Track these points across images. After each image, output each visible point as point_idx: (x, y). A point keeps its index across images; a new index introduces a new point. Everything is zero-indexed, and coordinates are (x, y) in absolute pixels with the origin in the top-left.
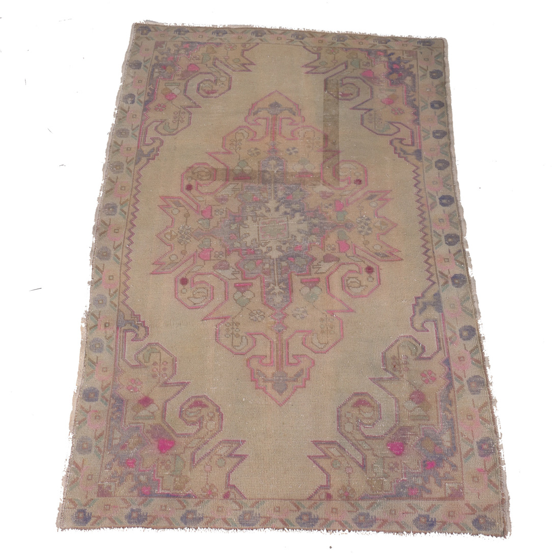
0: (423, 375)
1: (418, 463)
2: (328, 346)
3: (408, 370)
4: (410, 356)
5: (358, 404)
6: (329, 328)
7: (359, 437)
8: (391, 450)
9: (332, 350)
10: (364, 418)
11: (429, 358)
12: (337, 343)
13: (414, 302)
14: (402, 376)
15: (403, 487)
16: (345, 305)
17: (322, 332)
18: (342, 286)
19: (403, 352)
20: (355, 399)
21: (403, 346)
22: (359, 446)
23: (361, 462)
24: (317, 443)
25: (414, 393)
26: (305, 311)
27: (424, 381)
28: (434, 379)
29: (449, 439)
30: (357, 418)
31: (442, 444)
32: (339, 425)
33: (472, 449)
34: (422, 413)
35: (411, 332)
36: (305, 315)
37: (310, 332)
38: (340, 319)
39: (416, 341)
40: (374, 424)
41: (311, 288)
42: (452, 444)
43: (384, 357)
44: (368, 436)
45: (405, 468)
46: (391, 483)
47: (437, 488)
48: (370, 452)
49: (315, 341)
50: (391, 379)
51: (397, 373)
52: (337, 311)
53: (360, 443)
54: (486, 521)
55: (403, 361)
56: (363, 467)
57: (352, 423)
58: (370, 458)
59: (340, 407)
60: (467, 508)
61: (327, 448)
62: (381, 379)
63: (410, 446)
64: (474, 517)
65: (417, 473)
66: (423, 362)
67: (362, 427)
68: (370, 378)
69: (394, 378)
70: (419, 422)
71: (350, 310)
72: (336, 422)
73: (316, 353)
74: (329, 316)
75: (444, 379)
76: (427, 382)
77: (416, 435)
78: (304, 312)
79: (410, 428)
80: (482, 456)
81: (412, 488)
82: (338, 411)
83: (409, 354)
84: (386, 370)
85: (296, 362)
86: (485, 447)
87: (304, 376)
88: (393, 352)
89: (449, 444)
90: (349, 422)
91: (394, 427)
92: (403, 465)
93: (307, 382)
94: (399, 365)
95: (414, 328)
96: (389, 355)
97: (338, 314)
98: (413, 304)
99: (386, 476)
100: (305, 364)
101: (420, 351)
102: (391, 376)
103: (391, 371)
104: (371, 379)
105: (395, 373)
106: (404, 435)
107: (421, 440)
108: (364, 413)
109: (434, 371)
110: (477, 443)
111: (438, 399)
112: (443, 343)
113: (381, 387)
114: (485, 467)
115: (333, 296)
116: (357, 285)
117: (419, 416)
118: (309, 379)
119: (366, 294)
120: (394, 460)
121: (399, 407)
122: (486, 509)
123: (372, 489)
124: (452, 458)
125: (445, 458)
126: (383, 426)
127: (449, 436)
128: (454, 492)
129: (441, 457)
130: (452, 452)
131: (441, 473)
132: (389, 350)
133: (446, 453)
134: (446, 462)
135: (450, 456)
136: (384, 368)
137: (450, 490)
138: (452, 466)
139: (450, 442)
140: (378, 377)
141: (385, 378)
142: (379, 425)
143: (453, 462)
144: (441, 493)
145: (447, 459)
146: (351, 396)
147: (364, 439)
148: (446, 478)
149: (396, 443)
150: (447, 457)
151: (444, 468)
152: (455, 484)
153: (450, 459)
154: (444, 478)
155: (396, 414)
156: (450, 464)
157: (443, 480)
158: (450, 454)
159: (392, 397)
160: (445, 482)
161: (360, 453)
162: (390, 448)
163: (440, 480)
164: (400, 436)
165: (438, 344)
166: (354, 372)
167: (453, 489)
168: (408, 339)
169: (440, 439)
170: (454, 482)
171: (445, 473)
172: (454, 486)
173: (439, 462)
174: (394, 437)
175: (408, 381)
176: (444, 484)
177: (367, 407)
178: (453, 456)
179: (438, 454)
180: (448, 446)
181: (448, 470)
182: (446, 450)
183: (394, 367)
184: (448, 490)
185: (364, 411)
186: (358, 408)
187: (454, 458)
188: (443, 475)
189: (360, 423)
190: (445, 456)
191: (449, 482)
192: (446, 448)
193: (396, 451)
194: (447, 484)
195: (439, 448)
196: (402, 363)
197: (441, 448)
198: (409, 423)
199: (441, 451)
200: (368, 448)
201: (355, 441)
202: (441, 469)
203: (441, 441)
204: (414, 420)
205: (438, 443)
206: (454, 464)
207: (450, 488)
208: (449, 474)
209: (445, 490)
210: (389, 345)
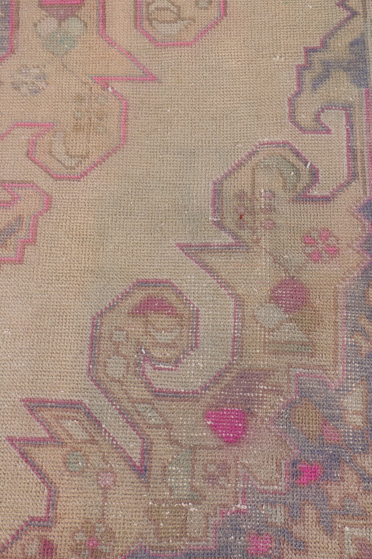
0: (308, 240)
1: (278, 465)
2: (87, 163)
3: (273, 226)
4: (281, 193)
5: (143, 309)
6: (95, 120)
7: (139, 392)
8: (214, 428)
9: (94, 173)
10: (156, 344)
11: (327, 199)
12: (108, 155)
13: (302, 61)
14: (257, 241)
15: (236, 530)
16: (138, 65)
17: (77, 128)
18: (136, 17)
19: (266, 182)
20: (139, 296)
21: (267, 167)
22: (136, 417)
23: (137, 458)
24: (34, 406)
25: (282, 284)
26: (43, 77)
27: (309, 255)
28: (334, 252)
29: (360, 407)
30: (139, 344)
31: (341, 418)
32: (93, 360)
34: (299, 336)
35: (287, 134)
36: (42, 85)
37: (48, 127)
38: (121, 98)
39: (298, 154)
40: (178, 361)
41: (61, 19)
42: (369, 420)
43: (217, 193)
44: (160, 391)
45: (246, 479)
46: (207, 516)
47: (325, 539)
48: (163, 432)
49: (59, 149)
50: (229, 247)
51: (245, 234)
52: (117, 79)
53: (141, 407)
55: (262, 203)
56: (142, 471)
57: (125, 357)
58: (162, 450)
59: (101, 315)
61: (57, 418)
62: (206, 247)
63: (262, 421)
65: (275, 492)
66: (310, 207)
67: (148, 368)
68: (178, 245)
69: (238, 246)
70: (288, 358)
71: (149, 77)
72: (87, 352)
73: (57, 178)
74: (97, 88)
75: (358, 252)
76: (316, 257)
77: (279, 392)
78: (38, 77)
79: (266, 374)
81: (259, 534)
82: (94, 326)
83: (277, 186)
84: (220, 225)
85: (8, 198)
87: (22, 234)
88: (242, 181)
90: (117, 353)
91: (227, 369)
92: (242, 471)
93: (29, 249)
94: (253, 213)
95: (296, 124)
96: (230, 188)
97: (118, 86)
98: (298, 66)
99: (197, 498)
100: (28, 204)
101: (305, 179)
102: (230, 240)
103: (232, 226)
104: (181, 247)
105: (241, 233)
106: (249, 390)
107: (291, 405)
108: (158, 330)
109: (335, 232)
111: (341, 302)
112: (363, 161)
113: (205, 266)
115: (111, 43)
116: (169, 16)
117: (290, 343)
118: (32, 241)
119: (189, 38)
120: (220, 455)
121: (243, 318)
123: (157, 532)
124: (364, 456)
125: (346, 456)
126: (199, 367)
127: (361, 398)
128: (364, 552)
129: (336, 453)
130: (366, 442)
131: (334, 496)
132: (232, 176)
133: (351, 442)
134: (347, 468)
135: (360, 453)
136: (215, 220)
137: (355, 547)
138: (363, 478)
139: (362, 415)
140: (198, 241)
141: (214, 246)
142: (191, 363)
143: (367, 469)
144: (331, 554)
145: (352, 460)
146: (130, 289)
147: (150, 397)
148: (347, 512)
149: (227, 411)
150: (352, 454)
151: (342, 483)
152: (369, 531)
153: (359, 461)
154: (341, 511)
155: (235, 337)
156: (358, 474)
157: (338, 517)
158: (360, 447)
159: (229, 294)
160: (342, 521)
161: (137, 434)
162: (211, 425)
163: (330, 516)
164: (239, 392)
165: (350, 164)
166: (143, 227)
167: (364, 542)
168: (280, 150)
169: (337, 406)
170: (365, 525)
171: (345, 497)
172: (365, 534)
173: (331, 465)
174: (224, 394)
175: (271, 254)
176: (339, 528)
177: (165, 316)
178: (366, 452)
179: (331, 444)
180: (358, 424)
181: (352, 490)
182: (351, 434)
183: (241, 218)
184: (348, 544)
185: (157, 326)
186: (144, 320)
187: (370, 457)
188: (339, 501)
189: (144, 356)
190: (346, 452)
191: (352, 525)
192: (351, 430)
193: (226, 433)
194: (347, 529)
195: (334, 429)
196: (261, 208)
197: (339, 431)
198: (264, 362)
199: (338, 437)
200: (158, 422)
201: (128, 403)
202: (335, 485)
203: (341, 410)
204: (276, 353)
205: (331, 414)
206: (368, 474)
207: (356, 540)
208: (355, 500)
209: (341, 546)
210: (233, 164)
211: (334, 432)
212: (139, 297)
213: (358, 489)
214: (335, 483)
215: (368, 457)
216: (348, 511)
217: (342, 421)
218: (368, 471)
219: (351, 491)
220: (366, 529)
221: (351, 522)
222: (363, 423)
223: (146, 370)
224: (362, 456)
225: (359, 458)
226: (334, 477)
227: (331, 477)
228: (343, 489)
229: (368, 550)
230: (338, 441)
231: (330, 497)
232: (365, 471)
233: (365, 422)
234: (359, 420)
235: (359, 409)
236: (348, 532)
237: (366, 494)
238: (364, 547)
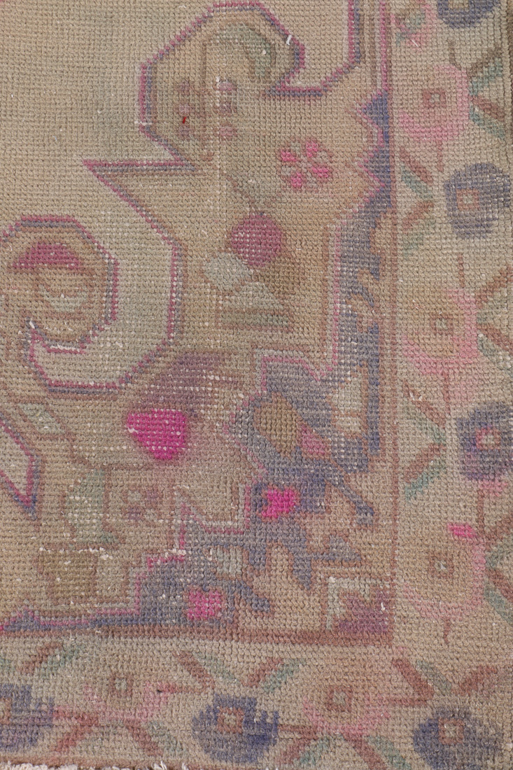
0: (286, 156)
1: (235, 492)
3: (233, 134)
4: (246, 84)
5: (33, 260)
7: (25, 386)
8: (139, 438)
10: (52, 315)
11: (315, 93)
14: (208, 158)
15: (170, 584)
19: (223, 65)
20: (25, 241)
21: (226, 42)
22: (21, 423)
23: (21, 483)
25: (245, 224)
27: (287, 179)
28: (325, 174)
29: (357, 405)
30: (25, 313)
31: (328, 421)
33: (437, 448)
34: (269, 301)
39: (273, 22)
40: (84, 340)
42: (369, 424)
43: (148, 82)
44: (58, 384)
45: (186, 512)
46: (126, 566)
47: (300, 595)
48: (62, 445)
50: (165, 166)
51: (190, 147)
53: (27, 409)
54: (467, 733)
55: (216, 99)
56: (29, 503)
57: (3, 334)
58: (59, 471)
60: (397, 678)
62: (129, 167)
63: (212, 427)
64: (423, 714)
65: (228, 530)
66: (289, 106)
67: (39, 349)
68: (87, 163)
69: (179, 165)
70: (252, 335)
75: (361, 175)
76: (297, 182)
77: (237, 385)
79: (217, 358)
80: (471, 476)
81: (203, 589)
83: (240, 72)
84: (151, 133)
86: (488, 440)
88: (186, 64)
89: (354, 425)
91: (160, 352)
92: (179, 501)
94: (202, 113)
96: (168, 74)
99: (111, 540)
101: (284, 61)
102: (167, 156)
103: (170, 135)
104: (91, 166)
105: (184, 145)
106: (193, 382)
107: (255, 403)
108: (54, 294)
109: (328, 144)
110: (461, 423)
111: (333, 250)
112: (372, 33)
113: (127, 196)
114: (481, 519)
117: (255, 311)
120: (147, 479)
121: (185, 275)
122: (470, 684)
123: (51, 591)
124: (361, 477)
125: (334, 477)
126: (116, 348)
127: (359, 392)
128: (355, 611)
129: (320, 473)
130: (363, 455)
131: (315, 533)
132: (172, 56)
133: (343, 457)
134: (336, 494)
135: (355, 472)
136: (144, 124)
137: (343, 604)
138: (358, 507)
139: (359, 417)
140: (118, 156)
141: (142, 165)
142: (104, 342)
143: (364, 494)
144: (308, 615)
145: (343, 481)
146: (11, 230)
147: (42, 394)
148: (332, 557)
149: (159, 413)
150: (343, 474)
151: (326, 515)
152: (363, 582)
153: (354, 483)
154: (324, 555)
155: (172, 304)
156: (352, 502)
157: (321, 563)
158: (356, 464)
159: (164, 238)
160: (326, 570)
161: (22, 448)
162: (134, 434)
163: (309, 563)
164: (177, 386)
165: (352, 39)
166: (30, 134)
167: (356, 598)
168: (245, 16)
169: (324, 405)
170: (359, 573)
171: (331, 534)
172: (358, 587)
173: (312, 490)
174: (155, 389)
175: (229, 178)
176: (320, 579)
177: (65, 272)
178: (364, 470)
179: (312, 460)
180: (353, 430)
181: (341, 525)
182: (343, 445)
183: (184, 122)
184: (333, 602)
185: (52, 287)
186: (33, 277)
187: (369, 478)
188: (321, 541)
189: (33, 333)
190: (334, 471)
191: (339, 574)
192: (343, 439)
193: (156, 446)
194: (332, 579)
195: (317, 437)
196: (215, 107)
197: (325, 440)
198: (216, 340)
199: (324, 449)
200: (54, 430)
201: (8, 402)
202: (317, 518)
203: (329, 409)
204: (234, 326)
205: (315, 416)
206: (366, 502)
207: (344, 595)
208: (346, 539)
209: (323, 604)
210: (172, 37)
211: (318, 442)
212: (25, 243)
213: (351, 524)
214: (317, 515)
215: (366, 477)
216: (334, 555)
217: (329, 426)
218: (366, 497)
219: (339, 527)
220: (359, 580)
221: (338, 570)
222: (360, 428)
223: (36, 353)
224: (358, 476)
225: (353, 479)
226: (317, 507)
227: (311, 507)
228: (329, 524)
229: (362, 609)
230: (323, 454)
231: (310, 536)
232: (361, 497)
233: (364, 427)
234: (355, 424)
235: (355, 409)
236: (333, 584)
237: (362, 530)
238: (355, 605)
